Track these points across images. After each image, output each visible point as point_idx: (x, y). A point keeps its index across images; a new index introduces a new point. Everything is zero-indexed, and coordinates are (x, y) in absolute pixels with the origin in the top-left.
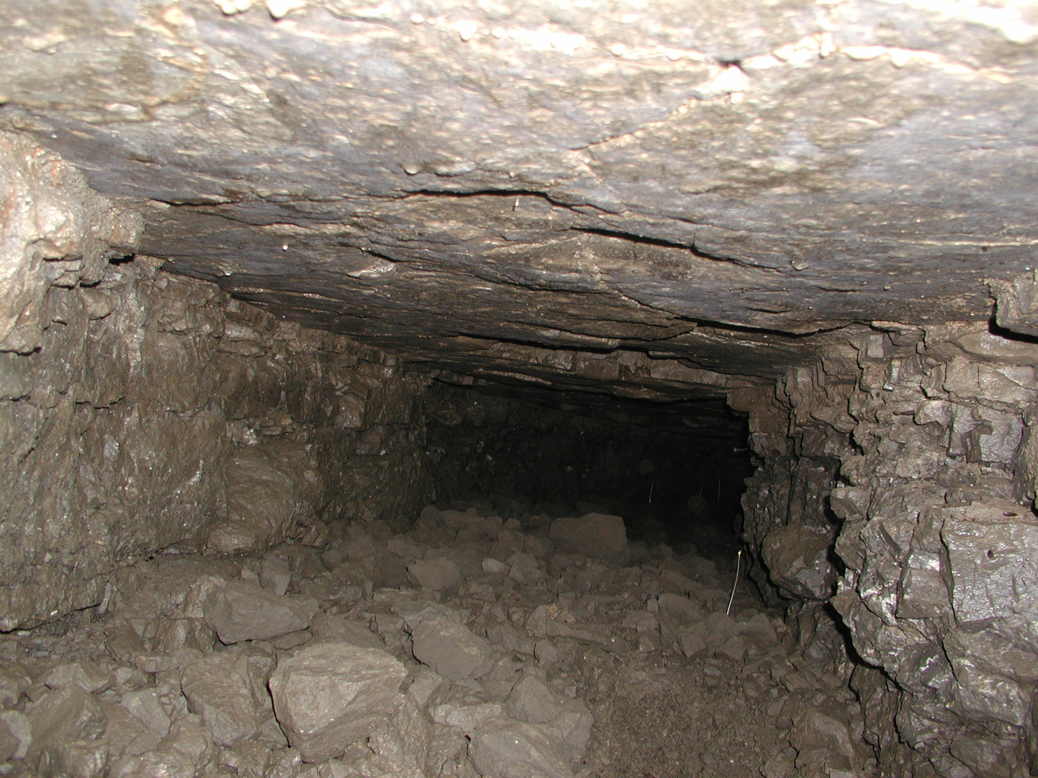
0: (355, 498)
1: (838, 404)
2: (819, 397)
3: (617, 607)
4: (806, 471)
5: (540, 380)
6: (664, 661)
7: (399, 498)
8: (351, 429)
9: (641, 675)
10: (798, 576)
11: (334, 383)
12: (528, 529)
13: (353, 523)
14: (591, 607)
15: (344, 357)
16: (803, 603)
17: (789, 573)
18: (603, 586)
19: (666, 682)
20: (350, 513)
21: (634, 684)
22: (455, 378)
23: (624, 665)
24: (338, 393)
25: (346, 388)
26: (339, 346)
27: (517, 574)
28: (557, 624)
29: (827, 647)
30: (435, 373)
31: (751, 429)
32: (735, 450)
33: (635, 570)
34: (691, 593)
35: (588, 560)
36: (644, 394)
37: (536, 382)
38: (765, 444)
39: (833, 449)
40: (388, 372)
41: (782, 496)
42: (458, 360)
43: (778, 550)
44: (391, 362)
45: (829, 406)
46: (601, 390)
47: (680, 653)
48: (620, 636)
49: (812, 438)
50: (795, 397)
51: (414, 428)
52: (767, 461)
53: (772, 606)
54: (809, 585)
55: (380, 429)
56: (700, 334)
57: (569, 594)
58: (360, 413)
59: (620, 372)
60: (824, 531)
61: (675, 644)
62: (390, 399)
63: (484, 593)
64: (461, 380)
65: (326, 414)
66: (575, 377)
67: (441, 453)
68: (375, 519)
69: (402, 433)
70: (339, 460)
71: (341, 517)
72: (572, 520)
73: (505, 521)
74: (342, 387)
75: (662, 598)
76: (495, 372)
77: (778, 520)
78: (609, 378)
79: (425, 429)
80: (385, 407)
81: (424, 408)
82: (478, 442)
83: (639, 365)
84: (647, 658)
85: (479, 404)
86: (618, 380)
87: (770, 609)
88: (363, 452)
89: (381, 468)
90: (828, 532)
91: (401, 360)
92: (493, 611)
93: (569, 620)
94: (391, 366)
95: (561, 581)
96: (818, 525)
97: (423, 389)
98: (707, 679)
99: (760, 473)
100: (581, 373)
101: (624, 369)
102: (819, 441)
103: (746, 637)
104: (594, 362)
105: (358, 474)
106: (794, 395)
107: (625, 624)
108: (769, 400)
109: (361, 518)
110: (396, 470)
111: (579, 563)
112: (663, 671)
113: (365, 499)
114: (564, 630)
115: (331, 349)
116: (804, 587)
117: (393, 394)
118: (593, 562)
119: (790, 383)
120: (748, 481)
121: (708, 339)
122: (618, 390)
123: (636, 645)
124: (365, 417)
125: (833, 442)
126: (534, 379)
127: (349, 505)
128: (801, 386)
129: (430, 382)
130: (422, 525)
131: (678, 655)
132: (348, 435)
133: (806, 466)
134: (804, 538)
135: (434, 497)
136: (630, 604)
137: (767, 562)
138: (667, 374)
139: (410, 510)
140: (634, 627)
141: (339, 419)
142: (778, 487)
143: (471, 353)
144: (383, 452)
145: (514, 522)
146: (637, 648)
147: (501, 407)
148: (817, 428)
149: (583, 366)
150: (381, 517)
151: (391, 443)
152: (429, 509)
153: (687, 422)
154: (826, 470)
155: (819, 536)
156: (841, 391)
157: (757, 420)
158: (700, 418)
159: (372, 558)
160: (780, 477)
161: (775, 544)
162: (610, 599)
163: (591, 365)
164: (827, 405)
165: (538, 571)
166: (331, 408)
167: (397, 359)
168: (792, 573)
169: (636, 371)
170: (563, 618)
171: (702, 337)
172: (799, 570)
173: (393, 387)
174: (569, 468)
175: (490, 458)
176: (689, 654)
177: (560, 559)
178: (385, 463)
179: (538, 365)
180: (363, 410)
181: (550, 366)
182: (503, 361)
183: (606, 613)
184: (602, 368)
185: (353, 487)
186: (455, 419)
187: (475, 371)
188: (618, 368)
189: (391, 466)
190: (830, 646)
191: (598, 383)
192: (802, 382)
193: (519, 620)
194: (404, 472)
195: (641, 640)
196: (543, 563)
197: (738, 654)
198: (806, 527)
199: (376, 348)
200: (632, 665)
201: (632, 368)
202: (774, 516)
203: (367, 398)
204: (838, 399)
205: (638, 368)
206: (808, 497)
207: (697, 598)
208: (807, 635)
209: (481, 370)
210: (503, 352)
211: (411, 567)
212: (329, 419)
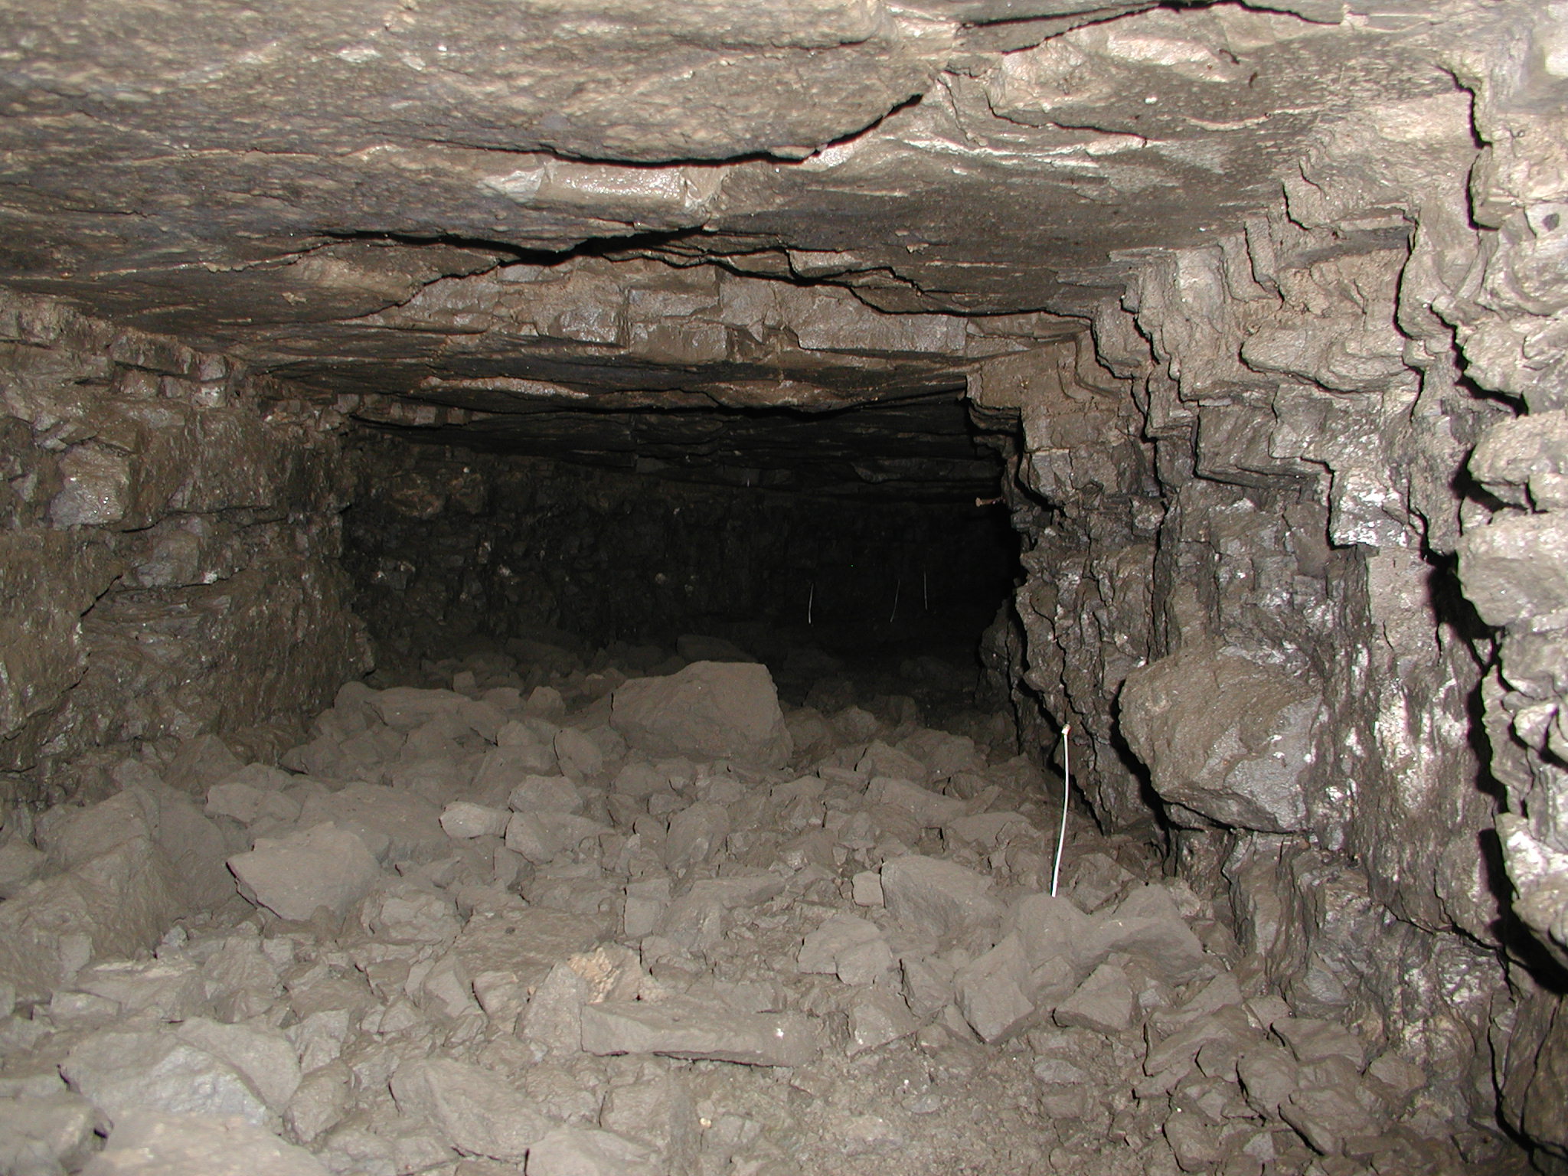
0: (148, 689)
1: (1324, 316)
2: (1247, 315)
3: (777, 904)
4: (1205, 516)
5: (564, 391)
6: (927, 1065)
7: (270, 675)
8: (102, 527)
9: (873, 1128)
10: (1230, 779)
11: (23, 414)
12: (577, 706)
13: (148, 749)
14: (711, 922)
15: (63, 353)
16: (1235, 839)
17: (1205, 773)
18: (738, 842)
19: (942, 1134)
20: (137, 729)
21: (853, 1155)
22: (396, 412)
23: (818, 1103)
24: (50, 443)
25: (70, 428)
26: (38, 327)
27: (524, 837)
28: (611, 1020)
29: (1353, 969)
30: (347, 403)
31: (1031, 443)
32: (979, 502)
33: (807, 786)
34: (948, 833)
35: (702, 768)
36: (786, 394)
37: (557, 396)
38: (1066, 472)
39: (1296, 444)
40: (211, 396)
41: (1127, 584)
42: (365, 352)
43: (1164, 717)
44: (213, 370)
45: (1293, 328)
46: (694, 401)
47: (966, 1032)
48: (797, 1007)
49: (1227, 426)
50: (1171, 333)
51: (309, 521)
52: (1071, 512)
53: (1120, 830)
54: (1264, 802)
55: (197, 525)
56: (939, 144)
57: (653, 883)
58: (119, 489)
59: (730, 343)
60: (1278, 658)
61: (951, 1010)
62: (209, 453)
63: (422, 919)
64: (410, 415)
65: (17, 494)
66: (629, 362)
67: (408, 570)
68: (201, 733)
69: (269, 534)
70: (65, 605)
71: (112, 737)
72: (658, 680)
73: (526, 692)
74: (56, 426)
75: (892, 870)
76: (466, 383)
77: (1121, 639)
78: (705, 358)
79: (337, 522)
80: (197, 473)
81: (329, 476)
82: (478, 545)
83: (769, 322)
84: (880, 1067)
85: (472, 471)
86: (726, 363)
87: (1117, 838)
88: (160, 581)
89: (210, 614)
90: (1288, 659)
91: (238, 365)
92: (431, 985)
93: (646, 995)
94: (216, 381)
95: (634, 841)
96: (1260, 642)
97: (321, 437)
98: (1050, 1100)
99: (1050, 539)
100: (641, 350)
101: (739, 335)
102: (1248, 432)
103: (1127, 956)
104: (669, 323)
105: (154, 631)
106: (1168, 327)
107: (806, 960)
108: (1067, 375)
109: (167, 735)
110: (253, 612)
111: (679, 782)
112: (931, 1104)
113: (173, 689)
114: (633, 1035)
115: (13, 333)
116: (1248, 803)
117: (218, 443)
118: (711, 773)
119: (1152, 301)
120: (1028, 560)
121: (961, 159)
122: (731, 391)
123: (843, 1026)
124: (133, 496)
125: (1294, 428)
126: (550, 390)
127: (132, 708)
128: (1188, 298)
129: (337, 420)
130: (326, 729)
131: (961, 1039)
132: (91, 543)
133: (1201, 503)
134: (1227, 681)
135: (370, 661)
136: (807, 887)
137: (1140, 747)
138: (835, 337)
139: (302, 697)
140: (833, 970)
141: (62, 509)
142: (1112, 563)
143: (379, 320)
144: (210, 577)
145: (547, 696)
146: (848, 1036)
147: (519, 475)
148: (1237, 399)
149: (644, 335)
150: (217, 726)
151: (229, 554)
152: (353, 690)
153: (862, 472)
154: (1260, 505)
155: (1267, 669)
156: (1331, 277)
157: (1043, 423)
158: (887, 463)
159: (116, 858)
160: (1107, 542)
161: (1156, 701)
162: (758, 882)
163: (662, 330)
164: (1283, 326)
165: (581, 821)
166: (32, 478)
167: (227, 363)
168: (1212, 772)
169: (766, 337)
170: (632, 991)
171: (944, 155)
172: (1230, 765)
173: (218, 427)
174: (660, 575)
175: (506, 572)
176: (990, 1030)
177: (635, 776)
178: (223, 602)
179: (540, 341)
180: (124, 480)
181: (570, 341)
182: (462, 339)
183: (753, 927)
184: (688, 337)
185: (138, 666)
186: (430, 504)
187: (424, 384)
188: (724, 335)
189: (238, 606)
190: (1362, 966)
191: (685, 375)
192: (1190, 287)
193: (504, 1008)
194: (275, 616)
195: (857, 1014)
196: (595, 793)
197: (1113, 1011)
198: (1230, 651)
199: (162, 338)
200: (841, 1098)
201: (757, 332)
202: (1112, 629)
203: (137, 451)
204: (1318, 304)
205: (772, 331)
206: (1224, 575)
207: (967, 844)
208: (1272, 927)
209: (435, 381)
210: (455, 312)
211: (236, 862)
212: (31, 507)
